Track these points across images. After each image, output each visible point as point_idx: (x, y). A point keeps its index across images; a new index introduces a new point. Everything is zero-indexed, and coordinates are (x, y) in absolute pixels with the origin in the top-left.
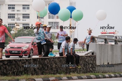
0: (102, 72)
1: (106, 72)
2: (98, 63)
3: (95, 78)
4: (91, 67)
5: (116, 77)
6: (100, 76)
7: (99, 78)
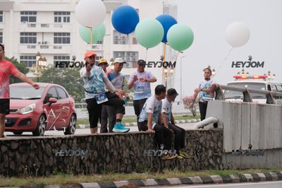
0: (238, 169)
1: (245, 169)
2: (228, 147)
3: (220, 183)
4: (211, 157)
5: (269, 179)
6: (233, 177)
7: (231, 181)
